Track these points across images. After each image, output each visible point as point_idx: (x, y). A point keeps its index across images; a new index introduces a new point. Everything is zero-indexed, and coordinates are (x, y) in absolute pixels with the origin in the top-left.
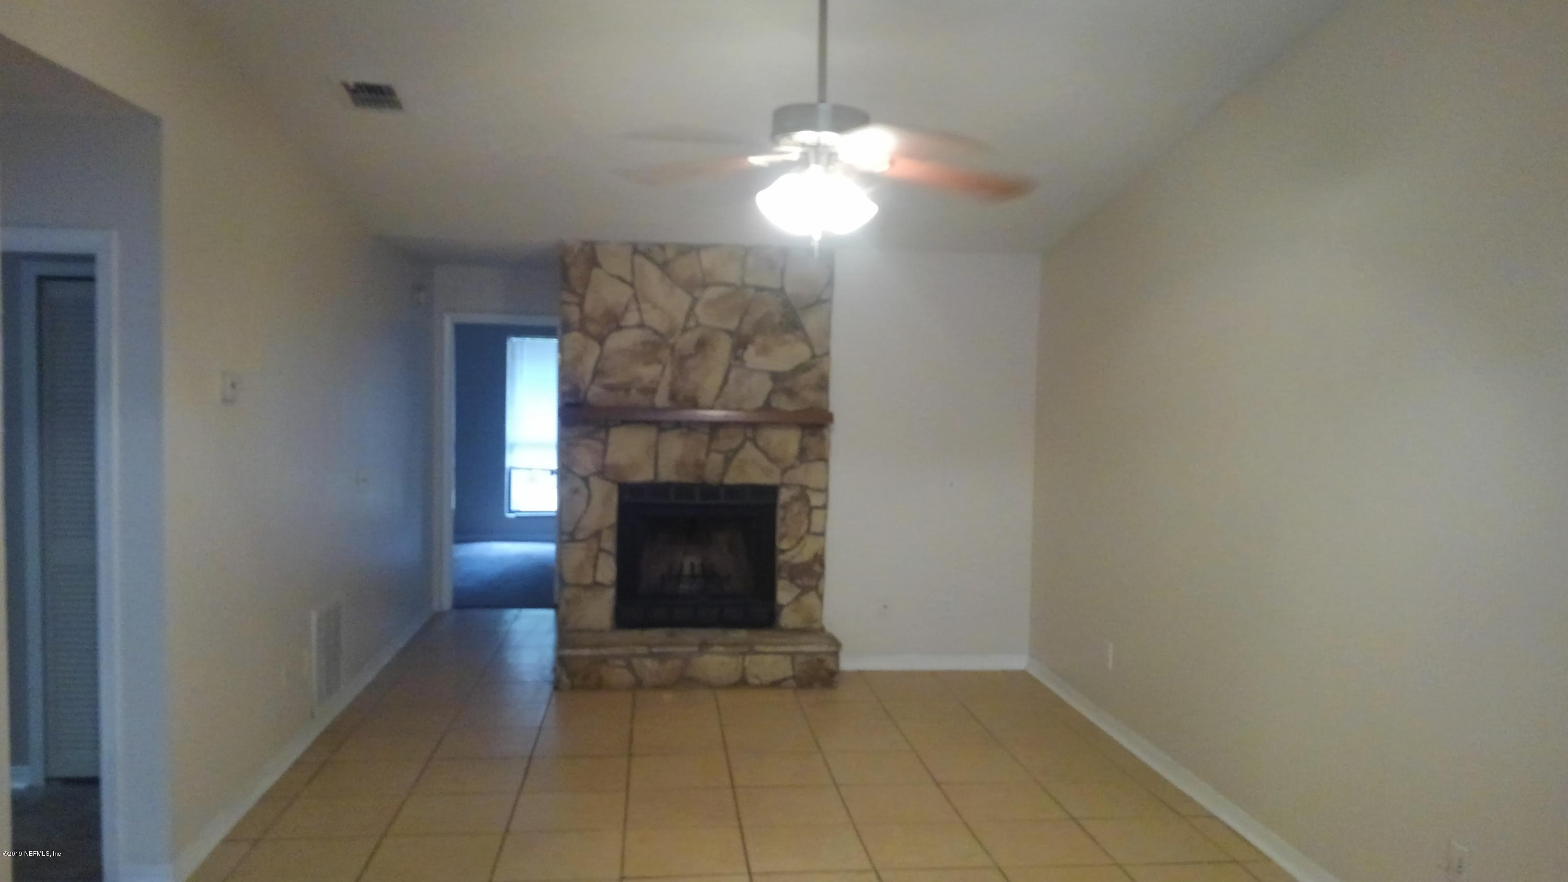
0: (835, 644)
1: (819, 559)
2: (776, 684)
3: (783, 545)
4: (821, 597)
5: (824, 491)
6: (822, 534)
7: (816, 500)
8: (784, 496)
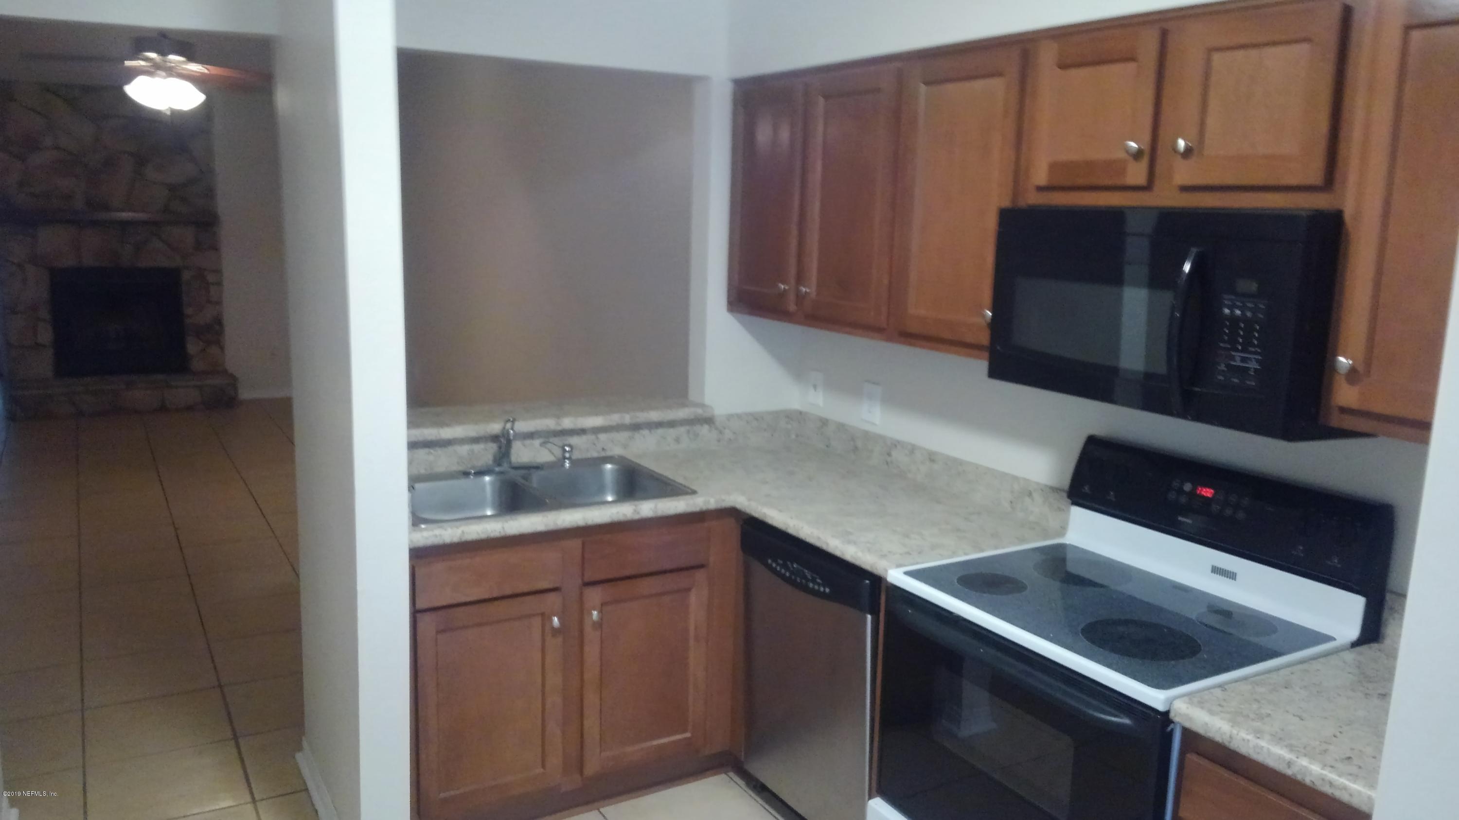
0: (234, 379)
1: (218, 321)
2: (190, 408)
3: (189, 311)
4: (222, 348)
5: (218, 271)
6: (219, 303)
7: (211, 278)
8: (186, 275)
